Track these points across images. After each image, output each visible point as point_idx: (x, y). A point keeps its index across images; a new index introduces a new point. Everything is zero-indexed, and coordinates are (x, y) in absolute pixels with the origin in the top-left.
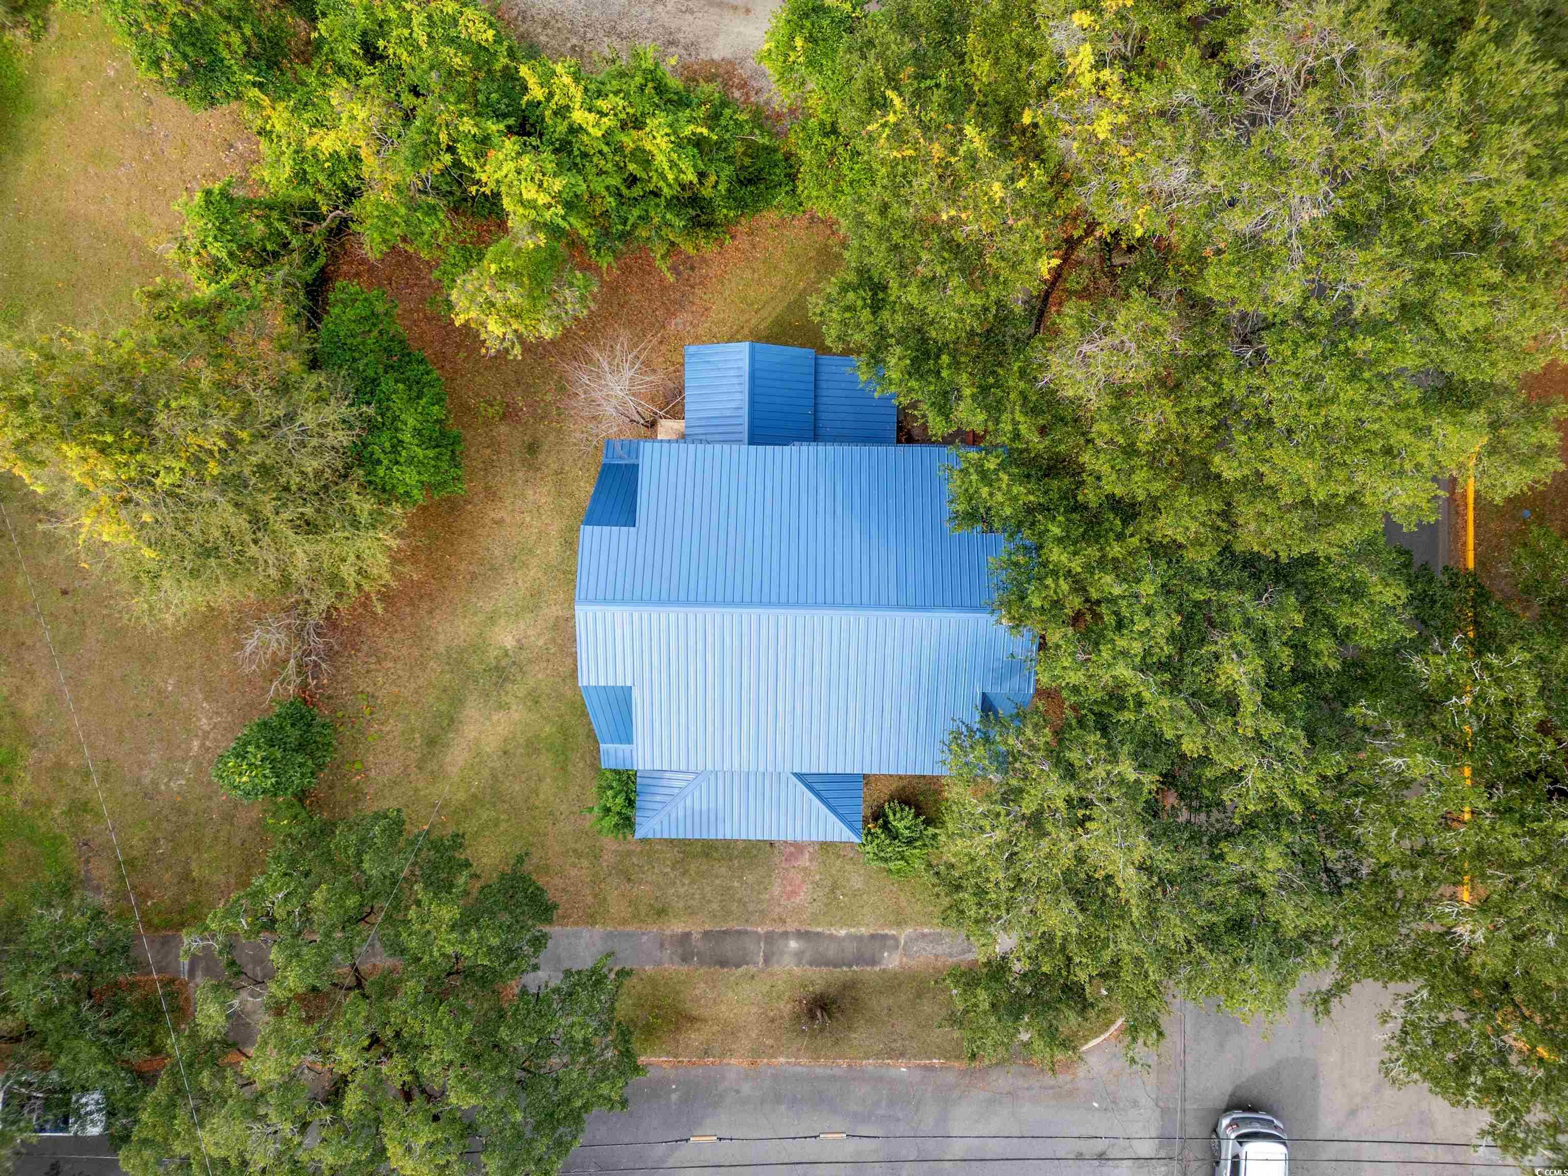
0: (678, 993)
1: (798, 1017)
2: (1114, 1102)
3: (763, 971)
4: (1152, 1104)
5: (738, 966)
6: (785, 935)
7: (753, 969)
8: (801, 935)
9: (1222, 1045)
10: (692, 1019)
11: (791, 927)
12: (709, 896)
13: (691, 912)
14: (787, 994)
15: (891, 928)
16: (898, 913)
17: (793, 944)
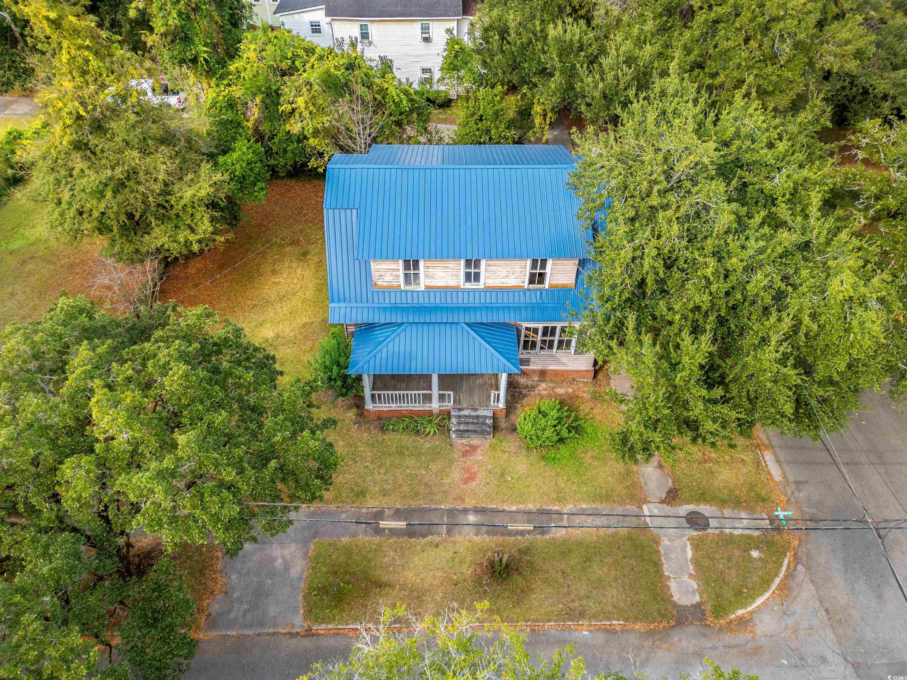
0: (369, 561)
1: (480, 578)
2: (802, 659)
3: (445, 541)
4: (841, 660)
5: (425, 536)
6: (465, 511)
7: (436, 538)
8: (477, 511)
9: (880, 597)
10: (380, 585)
11: (469, 503)
12: (401, 482)
13: (384, 493)
14: (469, 559)
15: (554, 504)
16: (558, 492)
17: (472, 518)
